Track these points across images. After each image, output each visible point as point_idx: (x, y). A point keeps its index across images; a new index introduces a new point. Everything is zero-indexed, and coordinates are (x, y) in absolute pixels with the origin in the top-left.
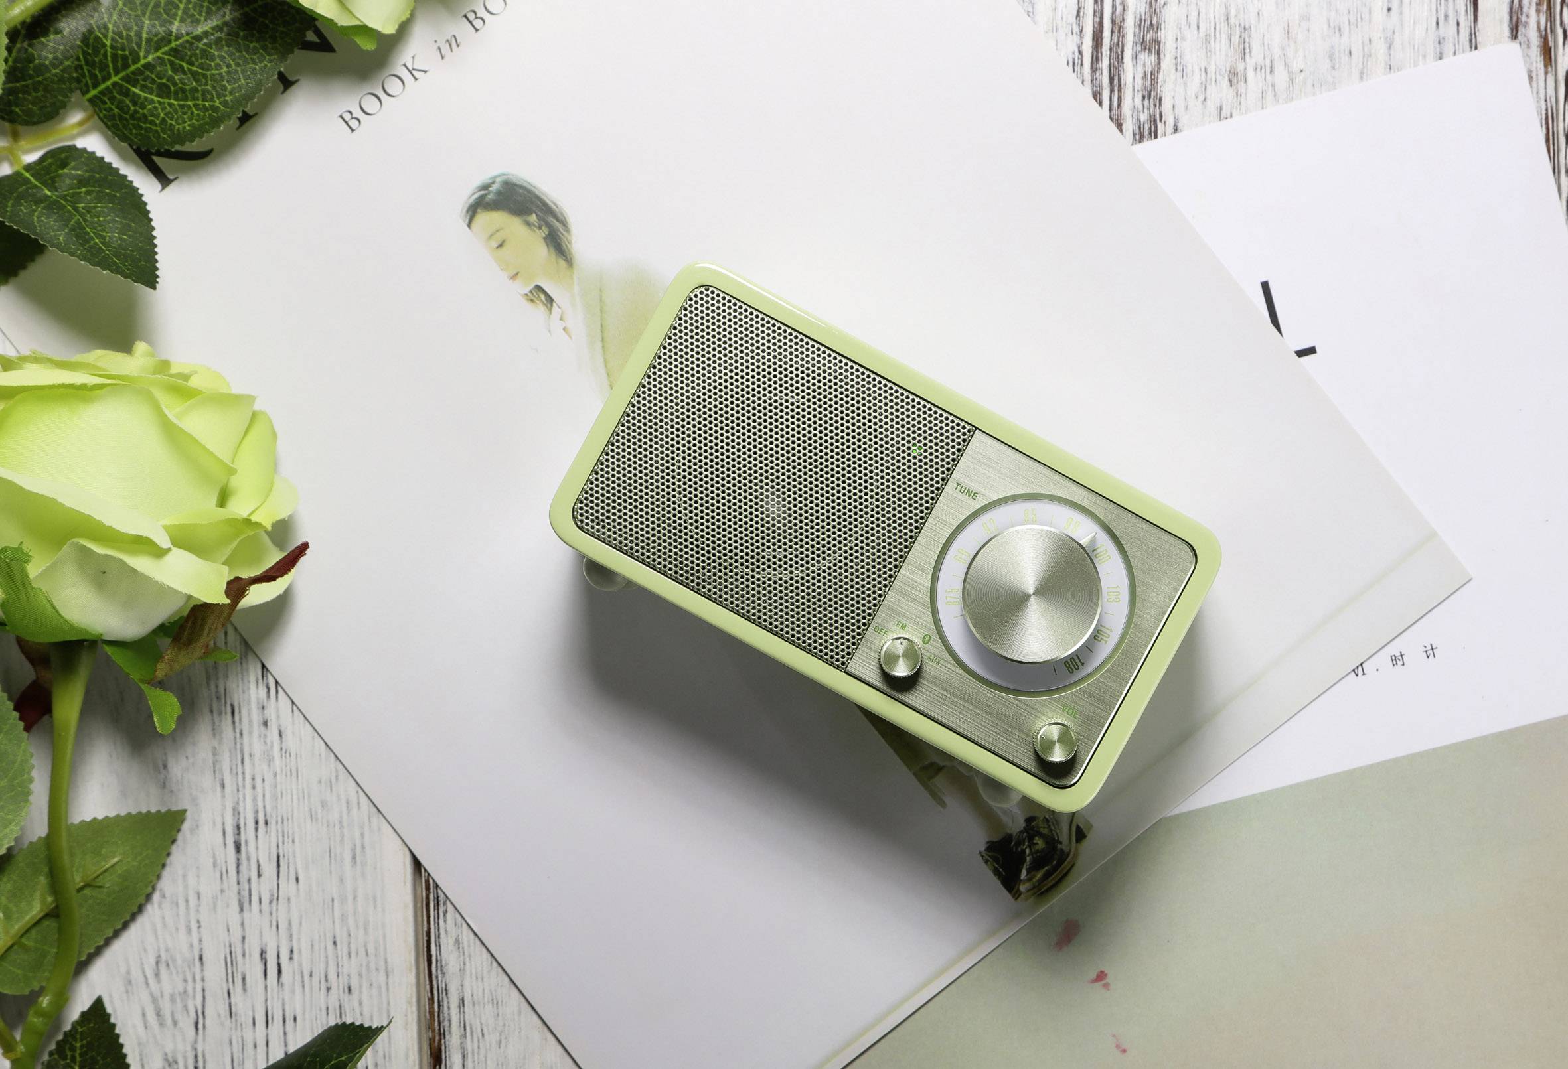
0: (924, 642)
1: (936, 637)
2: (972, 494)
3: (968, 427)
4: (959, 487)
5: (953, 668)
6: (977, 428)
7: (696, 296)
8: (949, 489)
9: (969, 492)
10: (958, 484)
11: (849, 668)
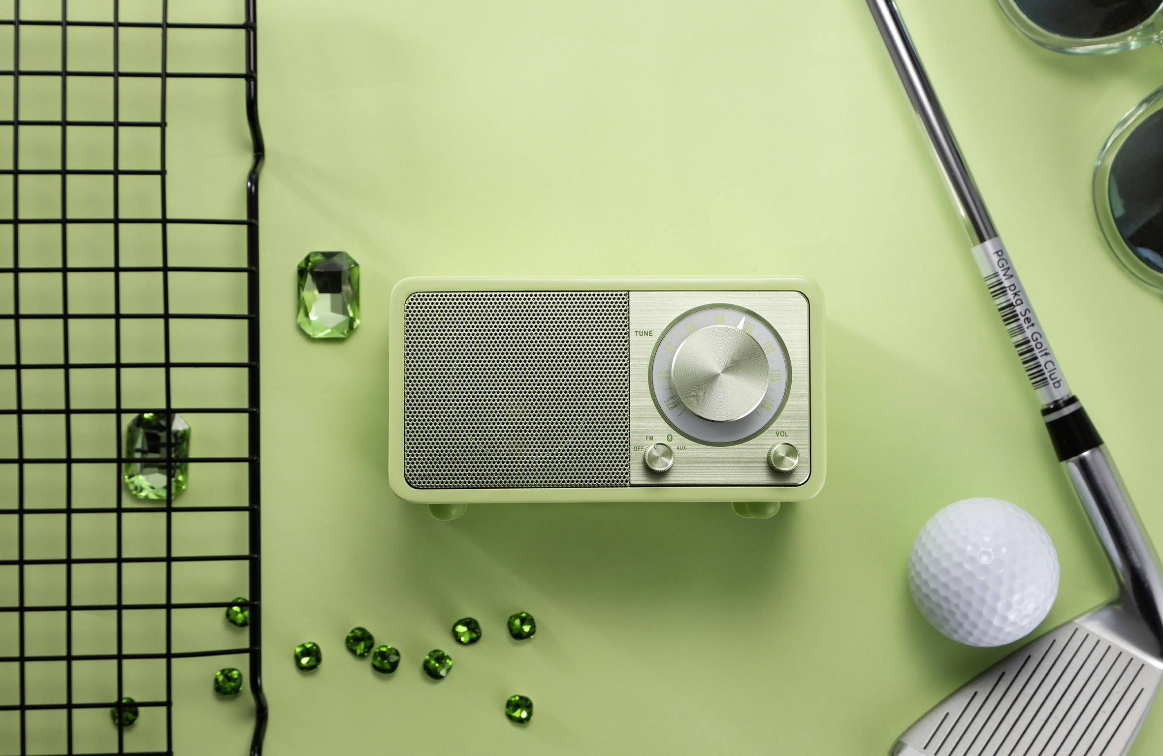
0: (669, 441)
1: (674, 433)
2: (649, 333)
3: (623, 293)
4: (638, 333)
5: (696, 447)
6: (629, 291)
7: (410, 304)
8: (633, 337)
9: (646, 334)
10: (637, 332)
11: (631, 483)
